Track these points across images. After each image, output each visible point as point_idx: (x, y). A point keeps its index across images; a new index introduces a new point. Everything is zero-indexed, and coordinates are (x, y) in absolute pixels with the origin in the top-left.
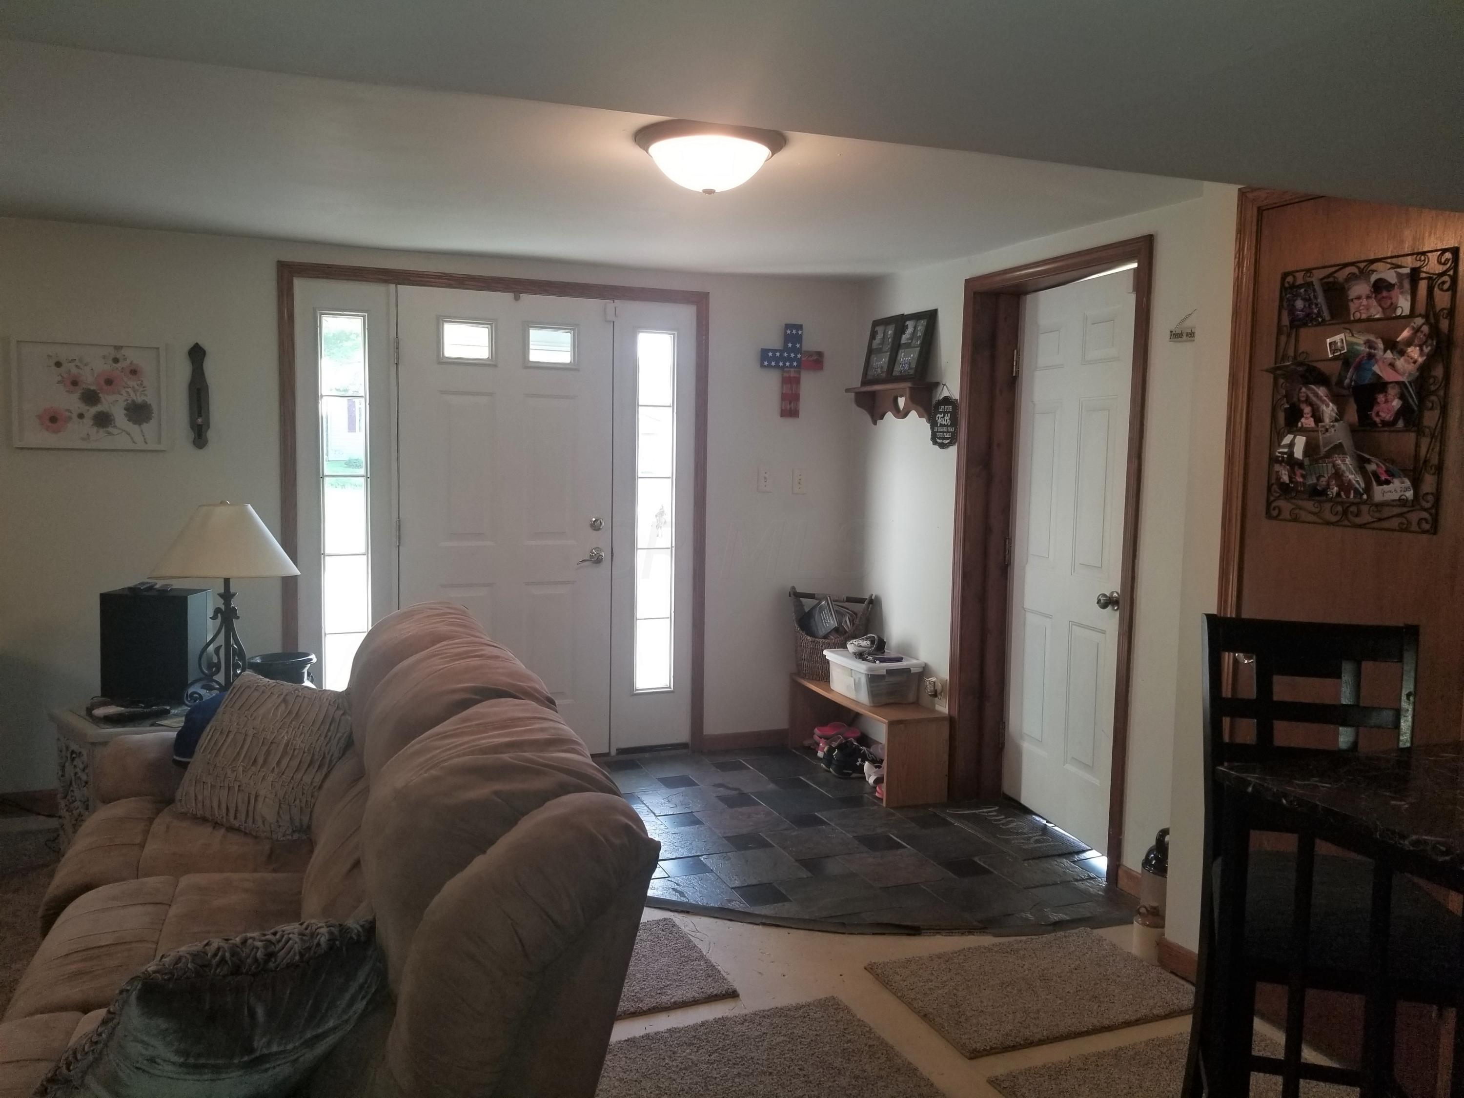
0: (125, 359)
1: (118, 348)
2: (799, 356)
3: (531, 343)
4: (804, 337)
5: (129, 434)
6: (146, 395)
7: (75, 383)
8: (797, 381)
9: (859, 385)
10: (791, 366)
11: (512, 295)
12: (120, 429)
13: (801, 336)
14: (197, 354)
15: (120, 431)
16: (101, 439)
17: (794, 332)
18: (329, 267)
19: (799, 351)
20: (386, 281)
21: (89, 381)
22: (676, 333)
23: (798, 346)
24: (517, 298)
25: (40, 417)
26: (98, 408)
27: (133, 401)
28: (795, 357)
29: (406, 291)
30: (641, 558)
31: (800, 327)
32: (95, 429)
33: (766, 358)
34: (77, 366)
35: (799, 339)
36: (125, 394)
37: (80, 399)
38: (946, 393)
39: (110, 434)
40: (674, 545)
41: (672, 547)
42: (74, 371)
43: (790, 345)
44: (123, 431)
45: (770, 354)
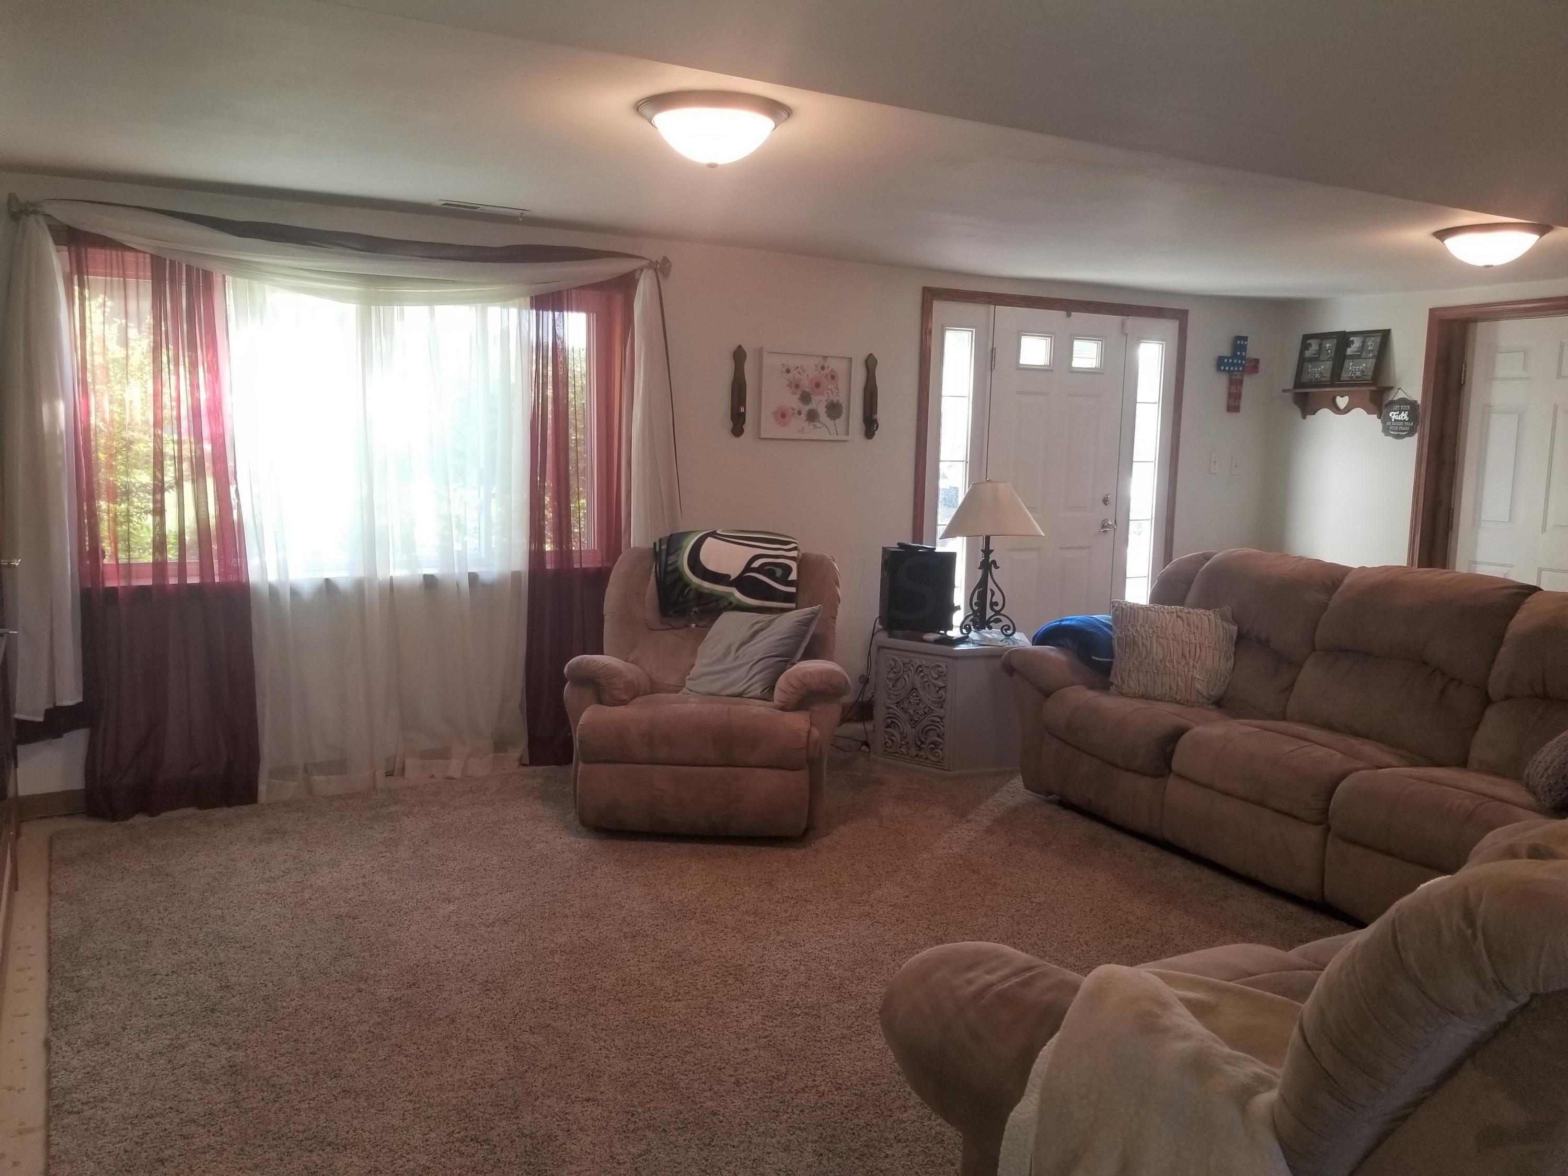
0: (828, 367)
1: (825, 358)
2: (1244, 362)
3: (1074, 352)
4: (1248, 347)
5: (827, 427)
6: (838, 396)
7: (797, 386)
8: (1240, 383)
9: (1292, 388)
10: (1238, 371)
11: (1065, 312)
12: (822, 423)
13: (1246, 346)
14: (870, 364)
15: (822, 425)
16: (812, 432)
17: (1242, 342)
18: (956, 291)
19: (1243, 358)
20: (990, 303)
21: (806, 385)
22: (1164, 343)
23: (1244, 354)
24: (1069, 316)
25: (775, 413)
26: (810, 407)
27: (832, 401)
28: (1242, 363)
29: (1001, 309)
30: (1132, 526)
31: (1245, 339)
32: (807, 423)
33: (1221, 363)
34: (799, 372)
35: (1243, 348)
36: (826, 394)
37: (799, 399)
38: (1401, 395)
39: (816, 427)
40: (1154, 517)
41: (1152, 519)
42: (797, 376)
43: (1239, 353)
44: (825, 425)
45: (1226, 361)
